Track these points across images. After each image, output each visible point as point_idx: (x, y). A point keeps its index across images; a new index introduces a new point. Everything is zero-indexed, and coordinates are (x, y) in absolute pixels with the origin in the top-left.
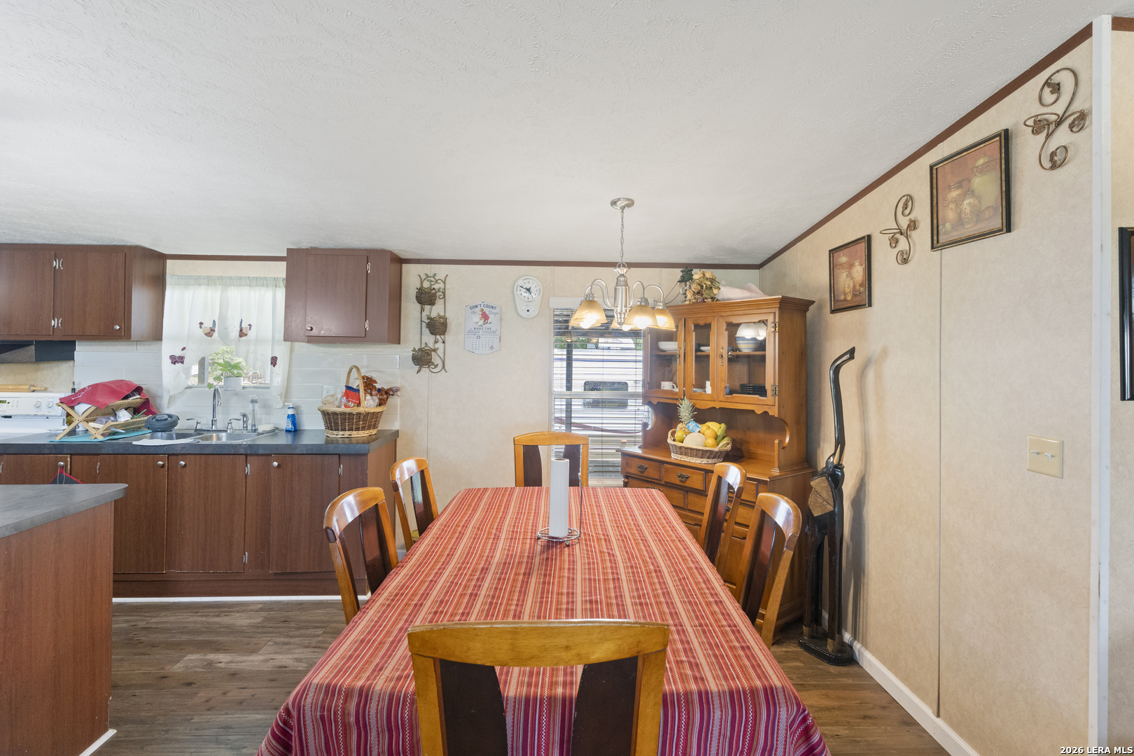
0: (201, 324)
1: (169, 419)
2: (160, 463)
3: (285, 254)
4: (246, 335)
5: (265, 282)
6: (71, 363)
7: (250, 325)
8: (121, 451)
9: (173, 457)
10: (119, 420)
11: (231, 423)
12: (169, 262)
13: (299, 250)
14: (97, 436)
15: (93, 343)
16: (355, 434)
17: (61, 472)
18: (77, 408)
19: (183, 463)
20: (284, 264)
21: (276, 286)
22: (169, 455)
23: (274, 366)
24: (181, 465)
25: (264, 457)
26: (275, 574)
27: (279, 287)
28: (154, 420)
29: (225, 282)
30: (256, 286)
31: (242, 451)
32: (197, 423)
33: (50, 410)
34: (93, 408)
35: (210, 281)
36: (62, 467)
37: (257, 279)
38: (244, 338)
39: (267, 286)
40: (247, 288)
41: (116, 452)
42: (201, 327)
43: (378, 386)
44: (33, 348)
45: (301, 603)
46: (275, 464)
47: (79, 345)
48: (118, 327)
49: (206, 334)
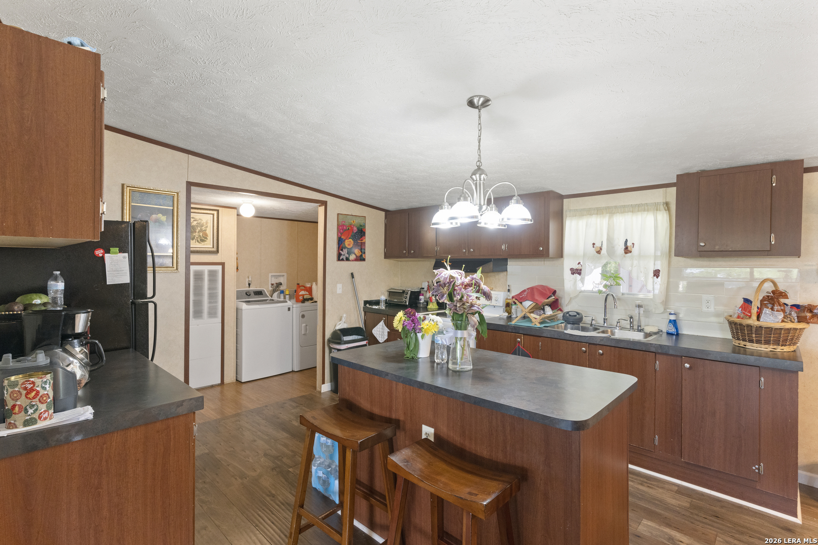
0: (594, 244)
1: (578, 316)
2: (584, 349)
3: (675, 181)
4: (631, 252)
5: (646, 208)
6: (505, 273)
7: (633, 244)
8: (556, 337)
9: (592, 346)
10: (546, 314)
11: (619, 322)
12: (565, 201)
13: (688, 175)
14: (536, 323)
15: (517, 260)
16: (779, 349)
17: (519, 346)
18: (524, 303)
19: (601, 351)
20: (675, 189)
21: (657, 210)
22: (590, 344)
23: (657, 278)
24: (599, 353)
25: (672, 357)
26: (685, 462)
27: (660, 210)
28: (568, 315)
29: (611, 211)
30: (638, 211)
31: (653, 350)
32: (592, 320)
33: (497, 302)
34: (534, 304)
35: (599, 211)
36: (519, 342)
37: (639, 205)
38: (629, 254)
39: (648, 211)
40: (630, 214)
41: (552, 337)
42: (593, 247)
43: (790, 302)
44: (492, 263)
45: (703, 494)
46: (687, 365)
47: (510, 261)
48: (541, 249)
49: (597, 252)
